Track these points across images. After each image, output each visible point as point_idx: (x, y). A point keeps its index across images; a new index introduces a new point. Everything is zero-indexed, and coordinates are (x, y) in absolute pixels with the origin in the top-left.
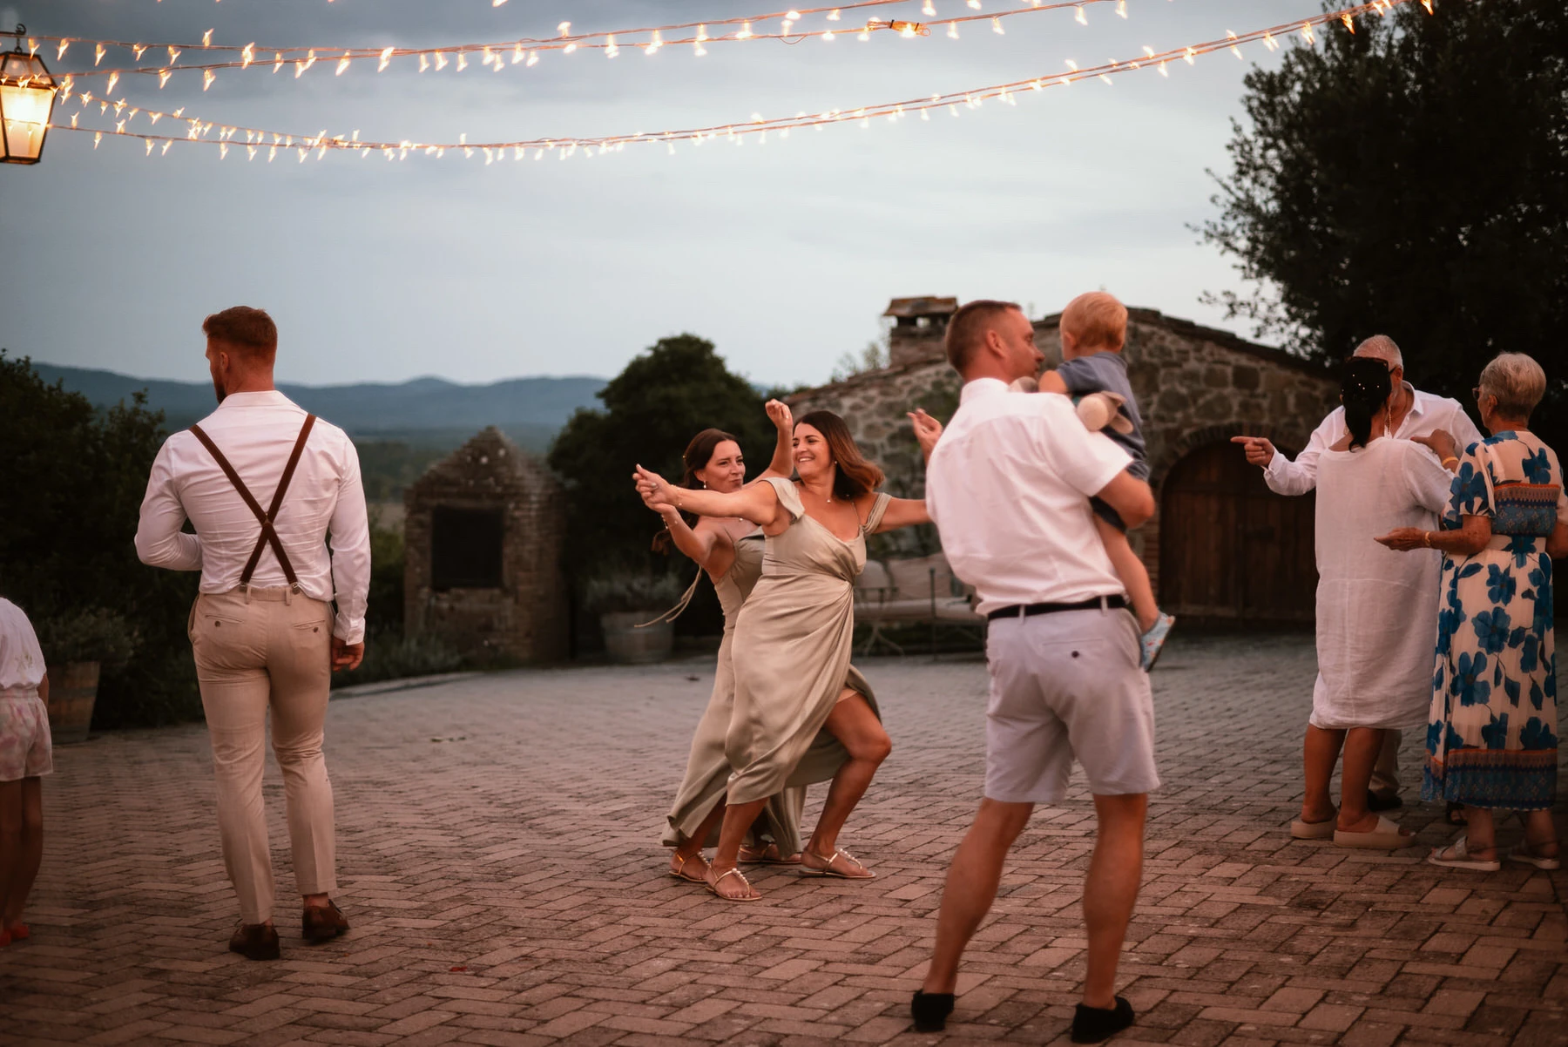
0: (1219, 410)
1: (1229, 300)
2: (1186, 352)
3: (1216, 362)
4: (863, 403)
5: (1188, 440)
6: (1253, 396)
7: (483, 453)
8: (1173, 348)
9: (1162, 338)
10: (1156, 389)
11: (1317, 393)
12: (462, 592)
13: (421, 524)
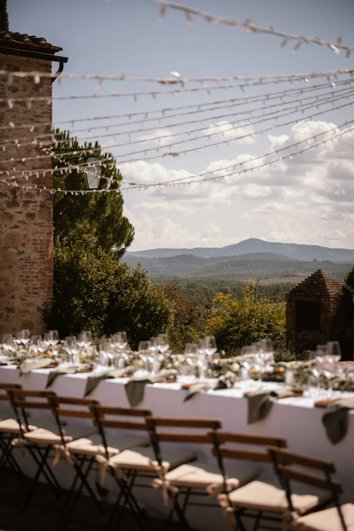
7: (314, 280)
12: (306, 332)
13: (291, 307)
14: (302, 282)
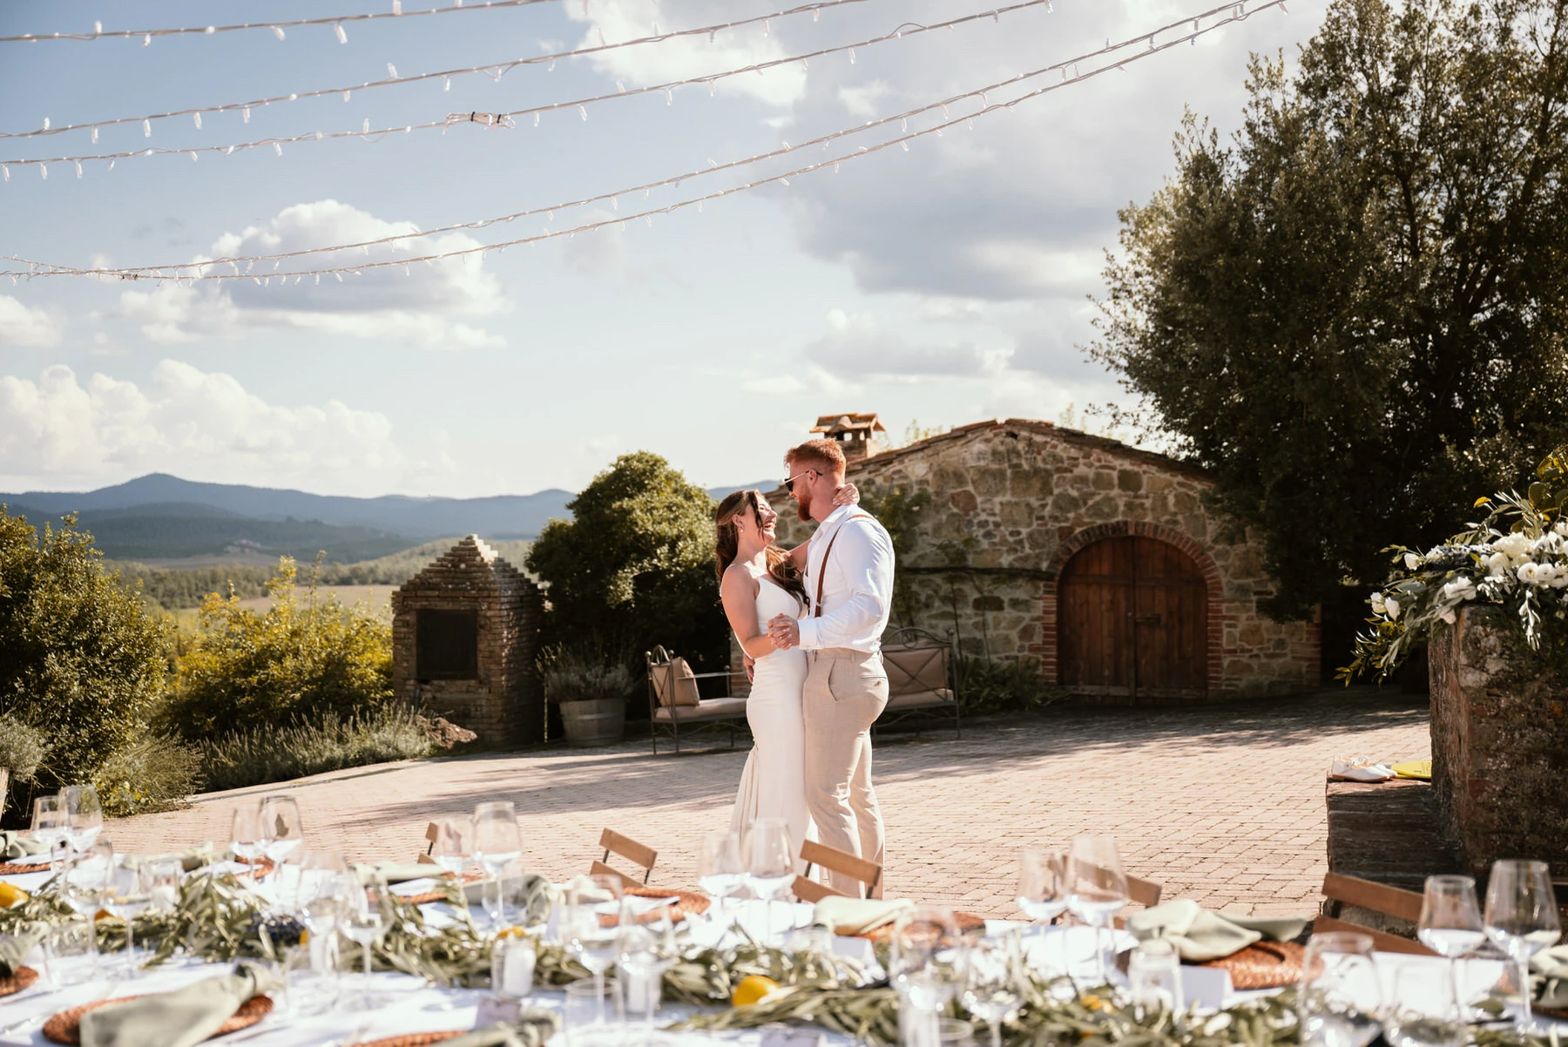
0: (1106, 510)
1: (1113, 412)
2: (1076, 459)
3: (1103, 467)
5: (1080, 537)
6: (1136, 497)
7: (461, 561)
8: (1064, 455)
9: (1055, 447)
10: (1051, 493)
11: (1193, 494)
12: (443, 683)
13: (406, 624)
14: (431, 565)
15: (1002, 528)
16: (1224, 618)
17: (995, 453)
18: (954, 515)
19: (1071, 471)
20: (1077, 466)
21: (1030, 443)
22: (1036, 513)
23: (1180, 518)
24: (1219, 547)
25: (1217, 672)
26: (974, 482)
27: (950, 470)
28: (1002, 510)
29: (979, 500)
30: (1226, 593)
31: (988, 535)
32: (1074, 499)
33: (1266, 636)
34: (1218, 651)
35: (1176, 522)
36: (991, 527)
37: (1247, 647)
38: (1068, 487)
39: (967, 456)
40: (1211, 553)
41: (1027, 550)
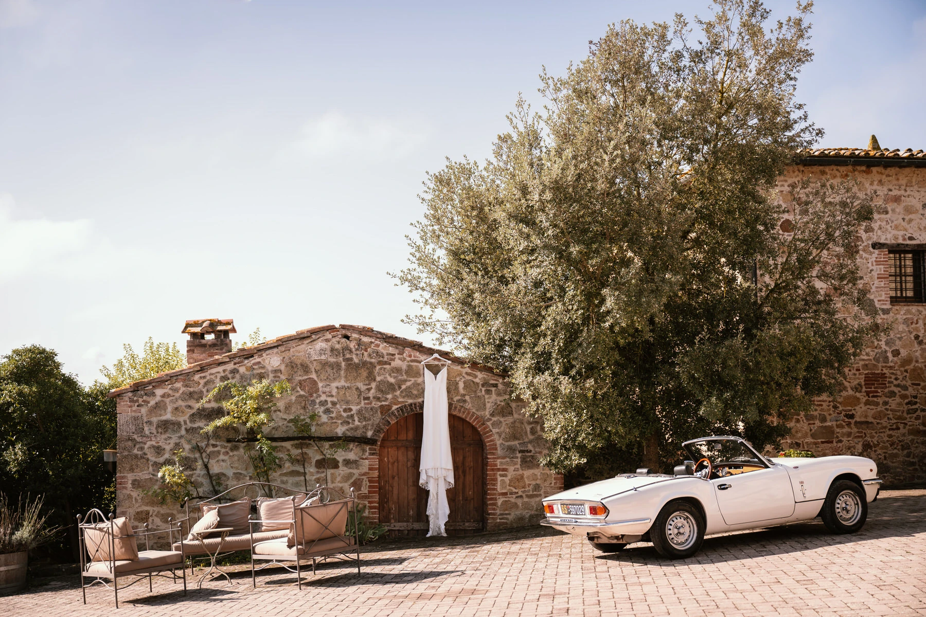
0: (415, 392)
1: (421, 322)
2: (393, 355)
3: (412, 361)
4: (170, 392)
5: (396, 413)
8: (385, 352)
9: (378, 346)
10: (374, 380)
11: (477, 380)
15: (338, 406)
16: (499, 470)
17: (332, 350)
18: (301, 396)
19: (390, 364)
20: (394, 360)
21: (359, 343)
22: (363, 395)
23: (467, 398)
24: (494, 419)
25: (494, 509)
26: (316, 372)
27: (298, 362)
28: (338, 393)
29: (320, 385)
30: (500, 452)
31: (327, 411)
32: (392, 384)
33: (527, 482)
34: (495, 494)
35: (465, 401)
36: (330, 405)
37: (514, 490)
38: (387, 375)
39: (312, 352)
40: (489, 423)
41: (357, 423)
